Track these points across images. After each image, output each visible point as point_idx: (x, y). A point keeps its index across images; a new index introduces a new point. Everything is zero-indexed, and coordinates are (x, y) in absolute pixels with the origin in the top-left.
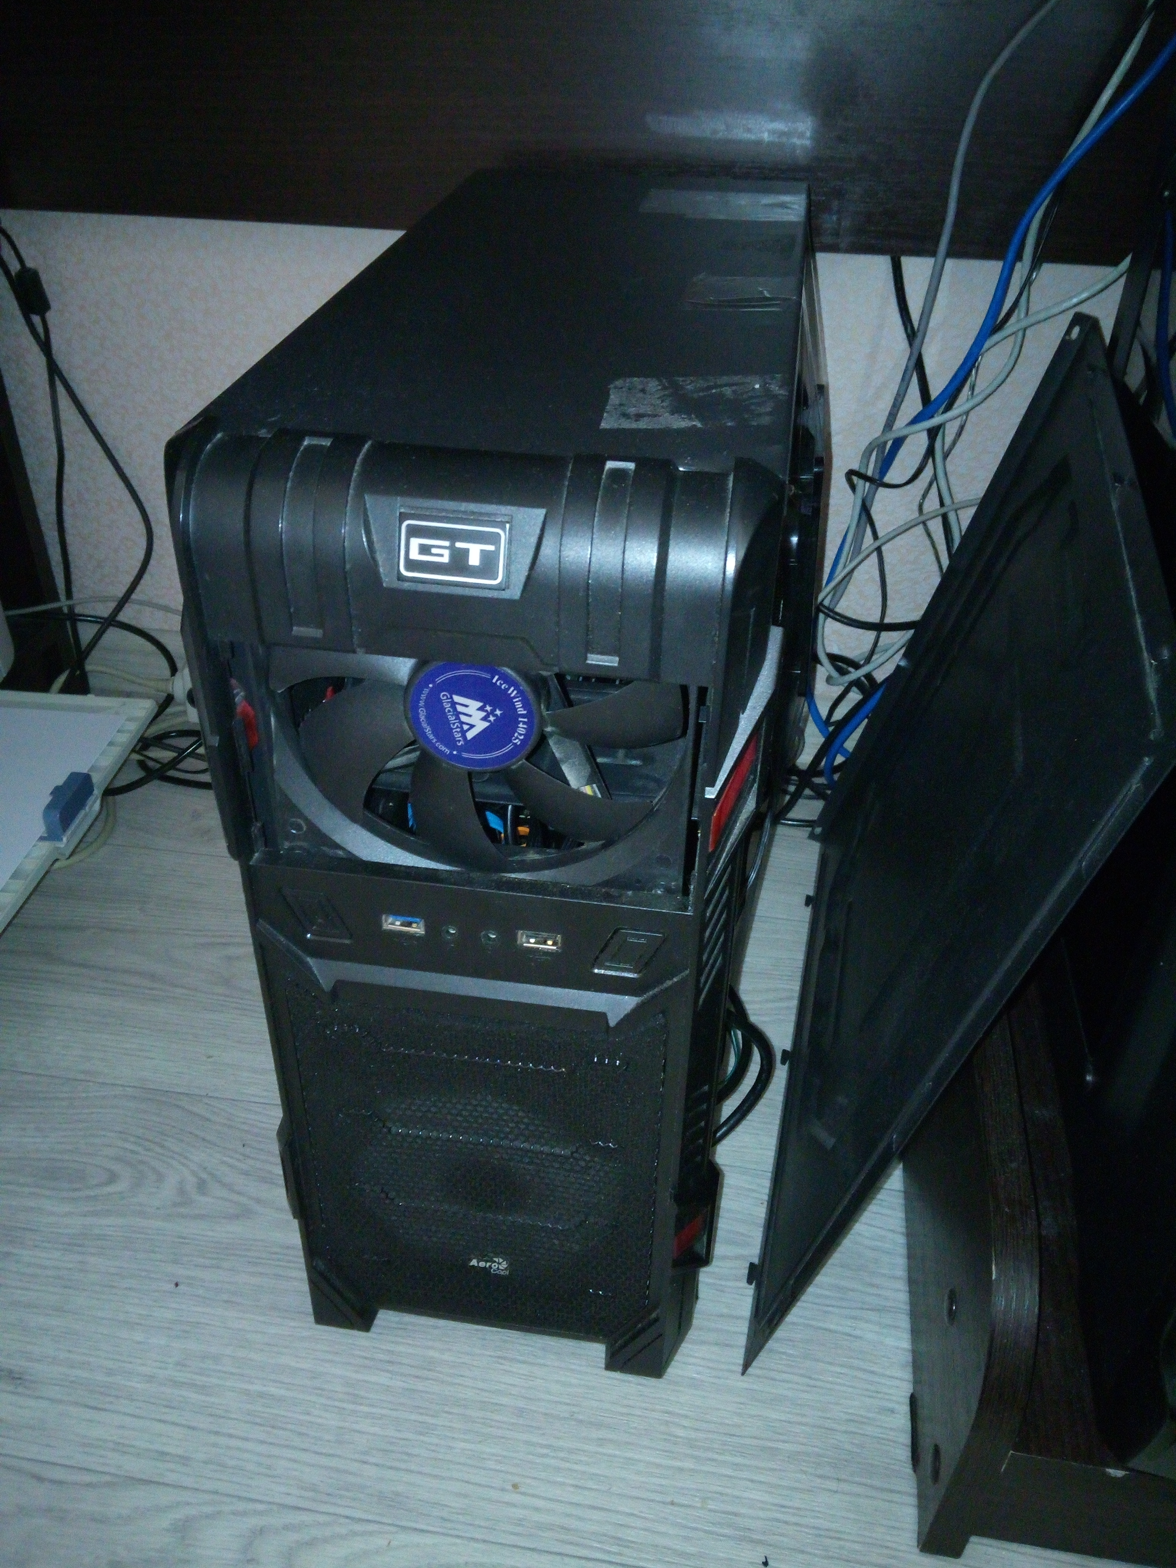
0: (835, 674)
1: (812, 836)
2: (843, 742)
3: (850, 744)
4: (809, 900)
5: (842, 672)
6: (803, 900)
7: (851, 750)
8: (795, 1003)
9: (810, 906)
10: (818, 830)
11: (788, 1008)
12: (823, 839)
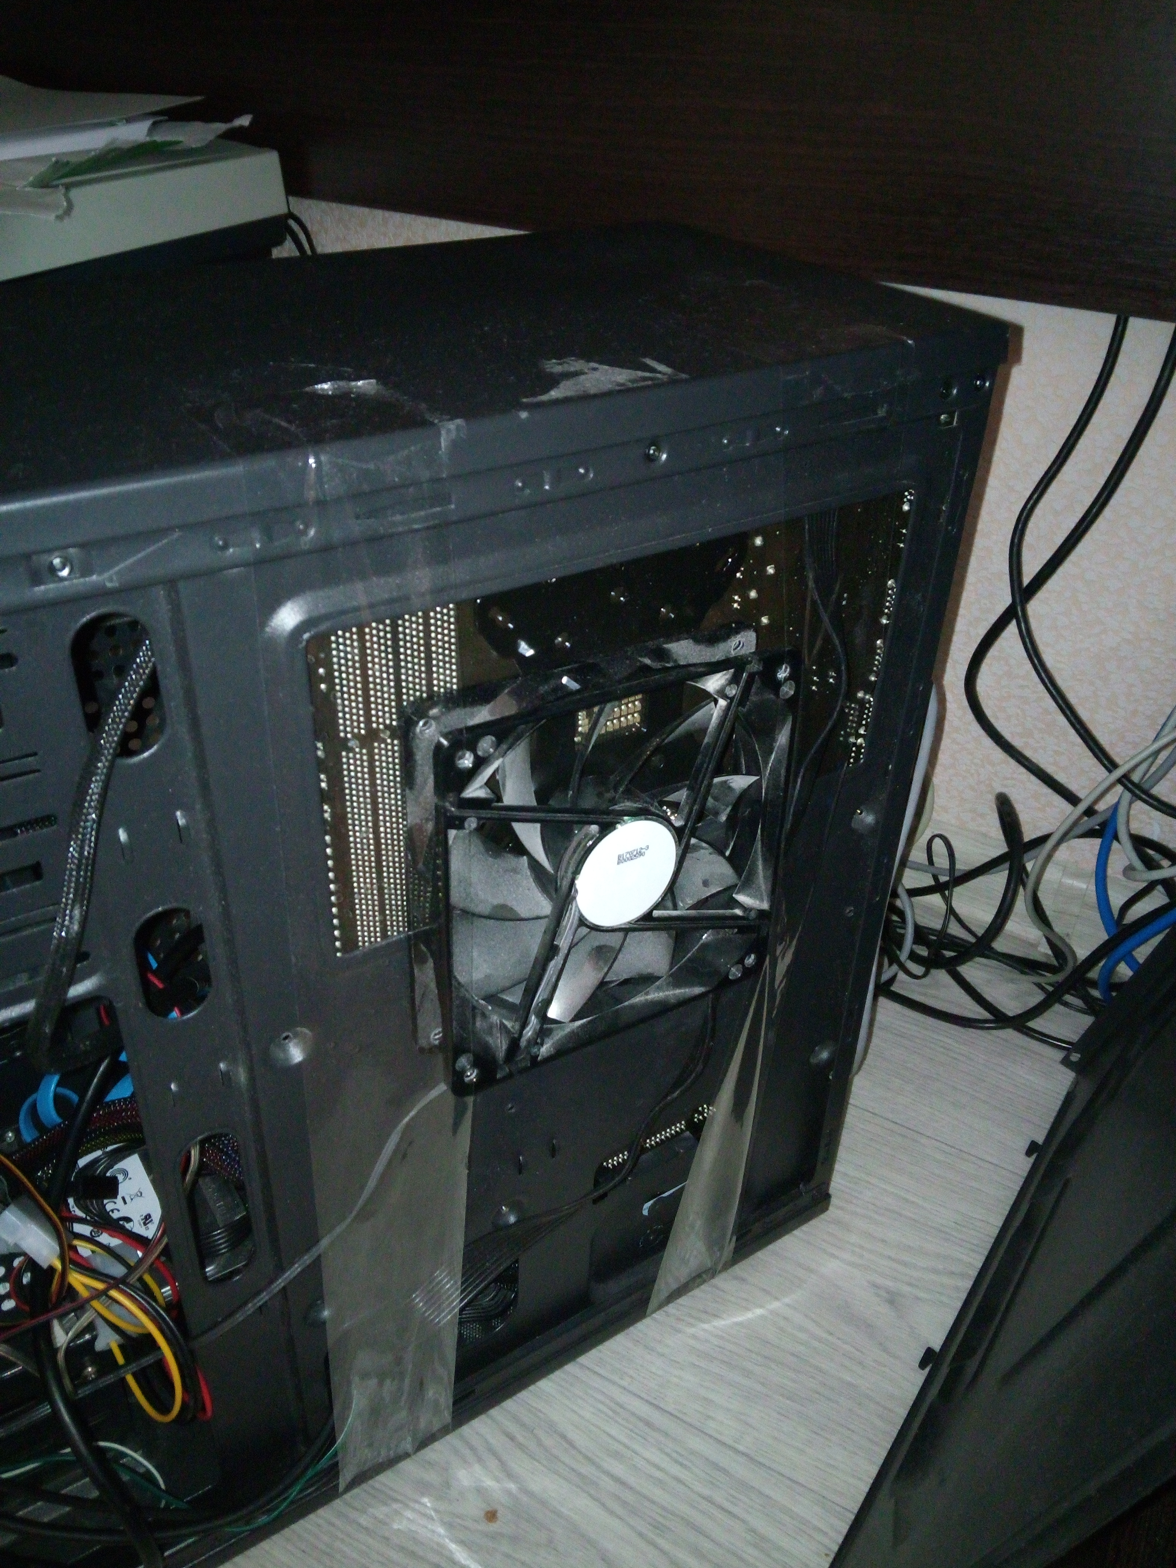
0: (1138, 864)
1: (1066, 1062)
2: (1133, 949)
3: (1142, 953)
4: (1033, 1148)
5: (1150, 865)
6: (1025, 1145)
7: (1141, 961)
8: (968, 1284)
9: (1034, 1156)
10: (1075, 1057)
11: (957, 1288)
12: (1079, 1069)
